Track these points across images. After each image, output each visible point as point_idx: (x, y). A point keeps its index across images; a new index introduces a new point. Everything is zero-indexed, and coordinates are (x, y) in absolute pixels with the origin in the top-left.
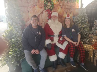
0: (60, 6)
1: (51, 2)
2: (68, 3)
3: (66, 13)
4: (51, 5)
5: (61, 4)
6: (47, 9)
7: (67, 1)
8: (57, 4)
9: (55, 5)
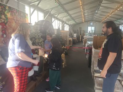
0: (14, 21)
1: (5, 15)
4: (5, 19)
6: (1, 22)
8: (11, 18)
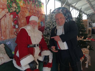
1: (17, 4)
4: (17, 7)
6: (12, 11)
8: (24, 7)
9: (21, 8)
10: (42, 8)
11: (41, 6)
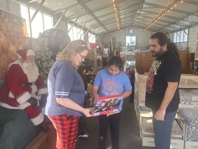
0: (2, 32)
2: (13, 27)
3: (13, 44)
5: (3, 29)
7: (11, 24)
10: (24, 28)
11: (23, 25)
